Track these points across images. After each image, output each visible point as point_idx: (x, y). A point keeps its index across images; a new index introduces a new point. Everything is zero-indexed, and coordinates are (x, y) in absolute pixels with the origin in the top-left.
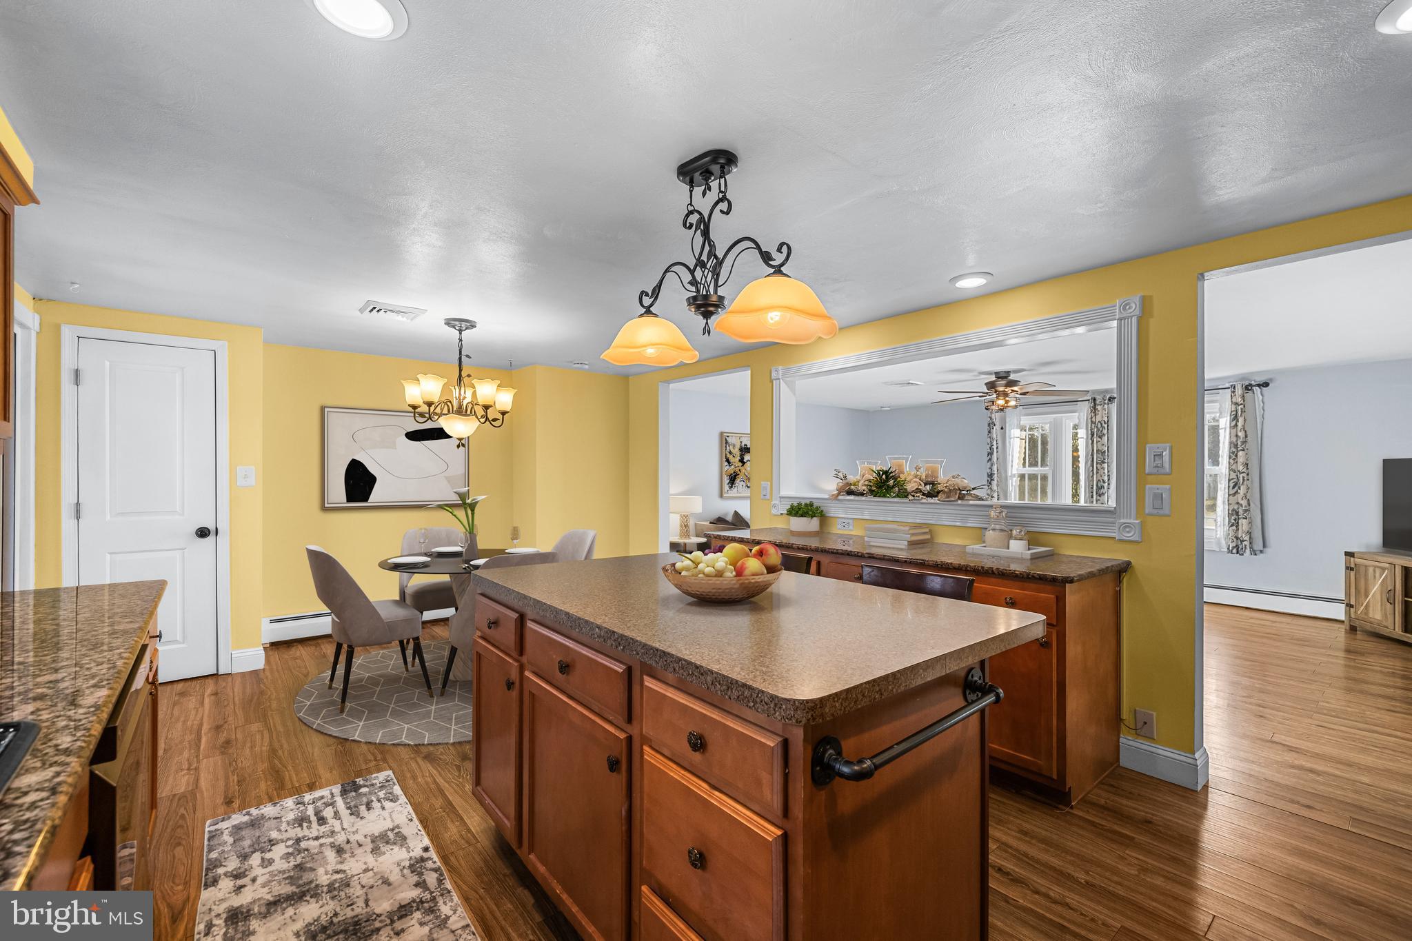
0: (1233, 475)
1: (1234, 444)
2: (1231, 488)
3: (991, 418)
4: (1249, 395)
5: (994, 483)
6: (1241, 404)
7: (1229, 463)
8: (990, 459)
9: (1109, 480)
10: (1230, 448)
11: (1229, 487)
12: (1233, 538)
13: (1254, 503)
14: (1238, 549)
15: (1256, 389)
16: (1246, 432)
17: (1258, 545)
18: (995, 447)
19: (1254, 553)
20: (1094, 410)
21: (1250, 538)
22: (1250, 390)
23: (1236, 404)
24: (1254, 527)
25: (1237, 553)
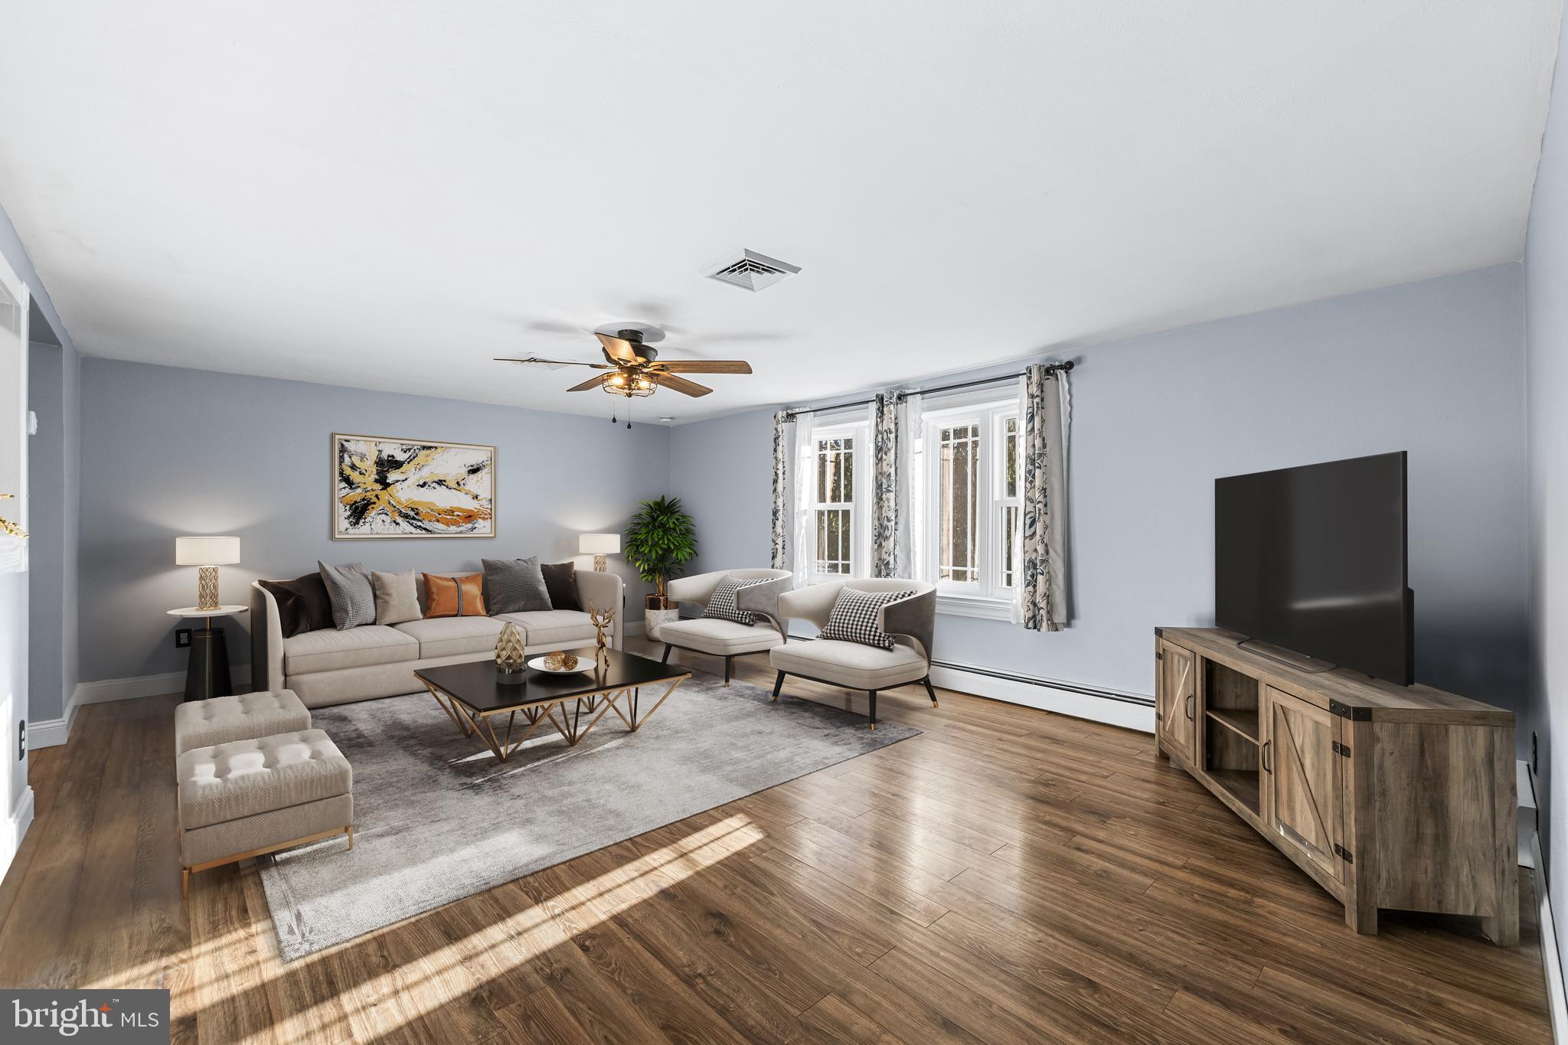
0: (1030, 508)
1: (1031, 459)
2: (1027, 526)
3: (776, 429)
4: (1049, 384)
5: (779, 523)
6: (1037, 396)
7: (1026, 488)
8: (775, 490)
9: (896, 517)
10: (1026, 466)
11: (1025, 524)
12: (1029, 604)
13: (1055, 551)
14: (1035, 621)
15: (1061, 374)
16: (1044, 439)
17: (1060, 616)
18: (780, 472)
19: (1055, 627)
20: (881, 412)
21: (1048, 603)
22: (1051, 375)
23: (1032, 396)
24: (1054, 587)
25: (1035, 627)
